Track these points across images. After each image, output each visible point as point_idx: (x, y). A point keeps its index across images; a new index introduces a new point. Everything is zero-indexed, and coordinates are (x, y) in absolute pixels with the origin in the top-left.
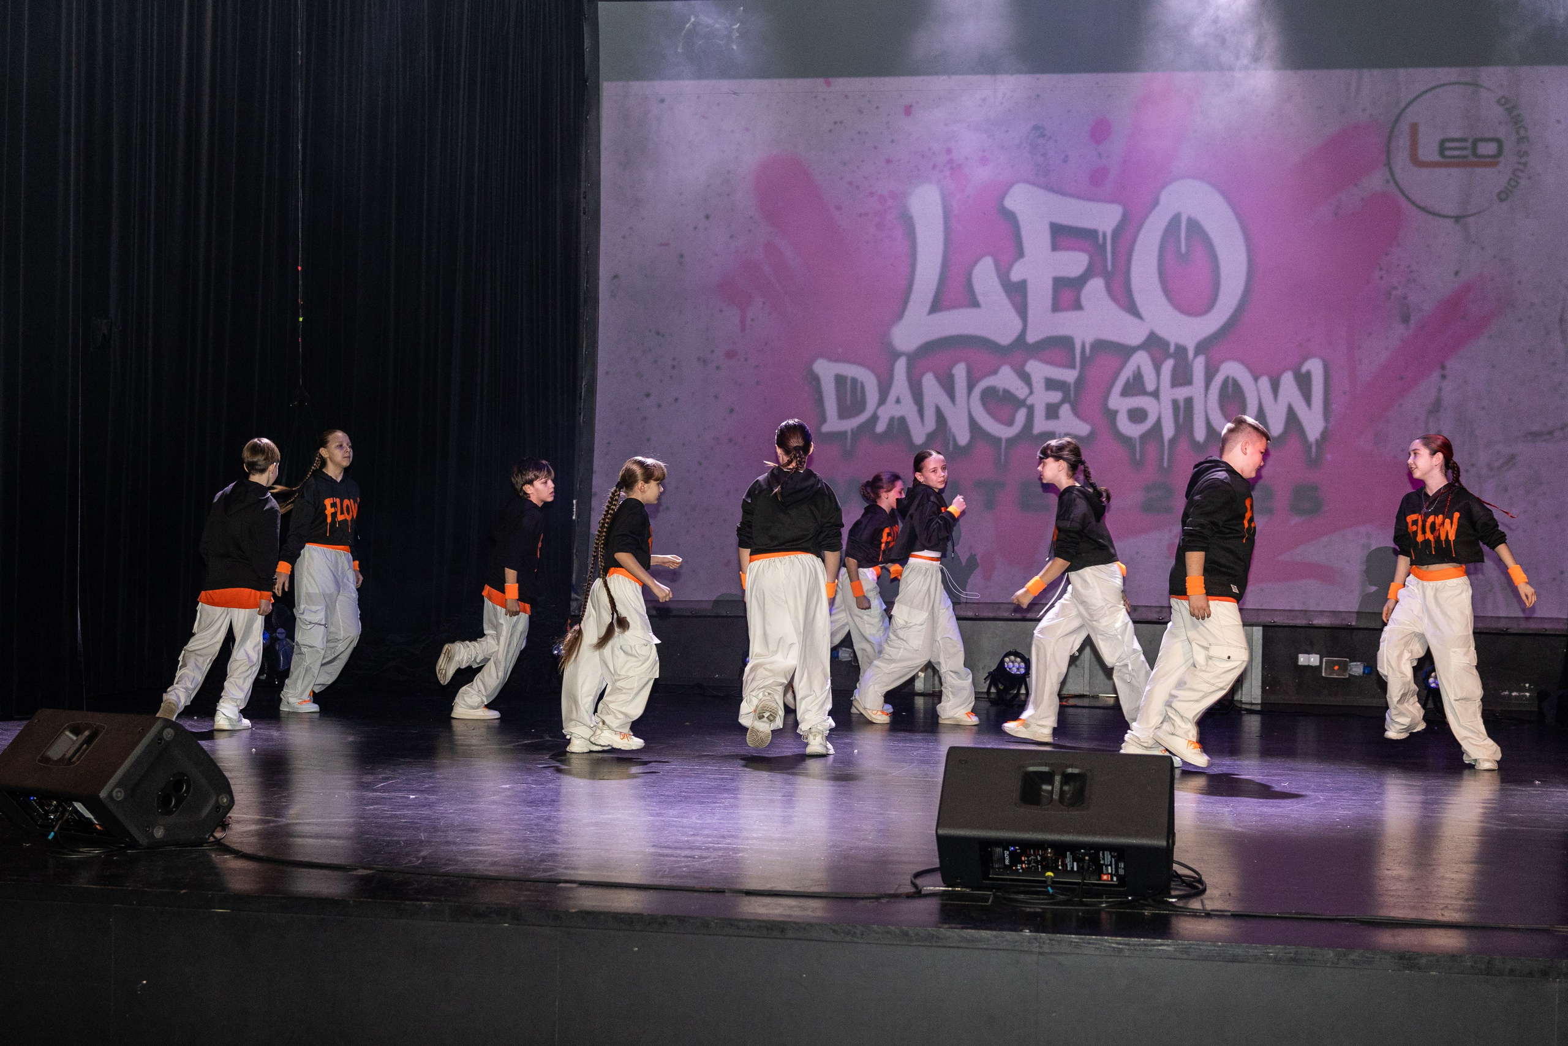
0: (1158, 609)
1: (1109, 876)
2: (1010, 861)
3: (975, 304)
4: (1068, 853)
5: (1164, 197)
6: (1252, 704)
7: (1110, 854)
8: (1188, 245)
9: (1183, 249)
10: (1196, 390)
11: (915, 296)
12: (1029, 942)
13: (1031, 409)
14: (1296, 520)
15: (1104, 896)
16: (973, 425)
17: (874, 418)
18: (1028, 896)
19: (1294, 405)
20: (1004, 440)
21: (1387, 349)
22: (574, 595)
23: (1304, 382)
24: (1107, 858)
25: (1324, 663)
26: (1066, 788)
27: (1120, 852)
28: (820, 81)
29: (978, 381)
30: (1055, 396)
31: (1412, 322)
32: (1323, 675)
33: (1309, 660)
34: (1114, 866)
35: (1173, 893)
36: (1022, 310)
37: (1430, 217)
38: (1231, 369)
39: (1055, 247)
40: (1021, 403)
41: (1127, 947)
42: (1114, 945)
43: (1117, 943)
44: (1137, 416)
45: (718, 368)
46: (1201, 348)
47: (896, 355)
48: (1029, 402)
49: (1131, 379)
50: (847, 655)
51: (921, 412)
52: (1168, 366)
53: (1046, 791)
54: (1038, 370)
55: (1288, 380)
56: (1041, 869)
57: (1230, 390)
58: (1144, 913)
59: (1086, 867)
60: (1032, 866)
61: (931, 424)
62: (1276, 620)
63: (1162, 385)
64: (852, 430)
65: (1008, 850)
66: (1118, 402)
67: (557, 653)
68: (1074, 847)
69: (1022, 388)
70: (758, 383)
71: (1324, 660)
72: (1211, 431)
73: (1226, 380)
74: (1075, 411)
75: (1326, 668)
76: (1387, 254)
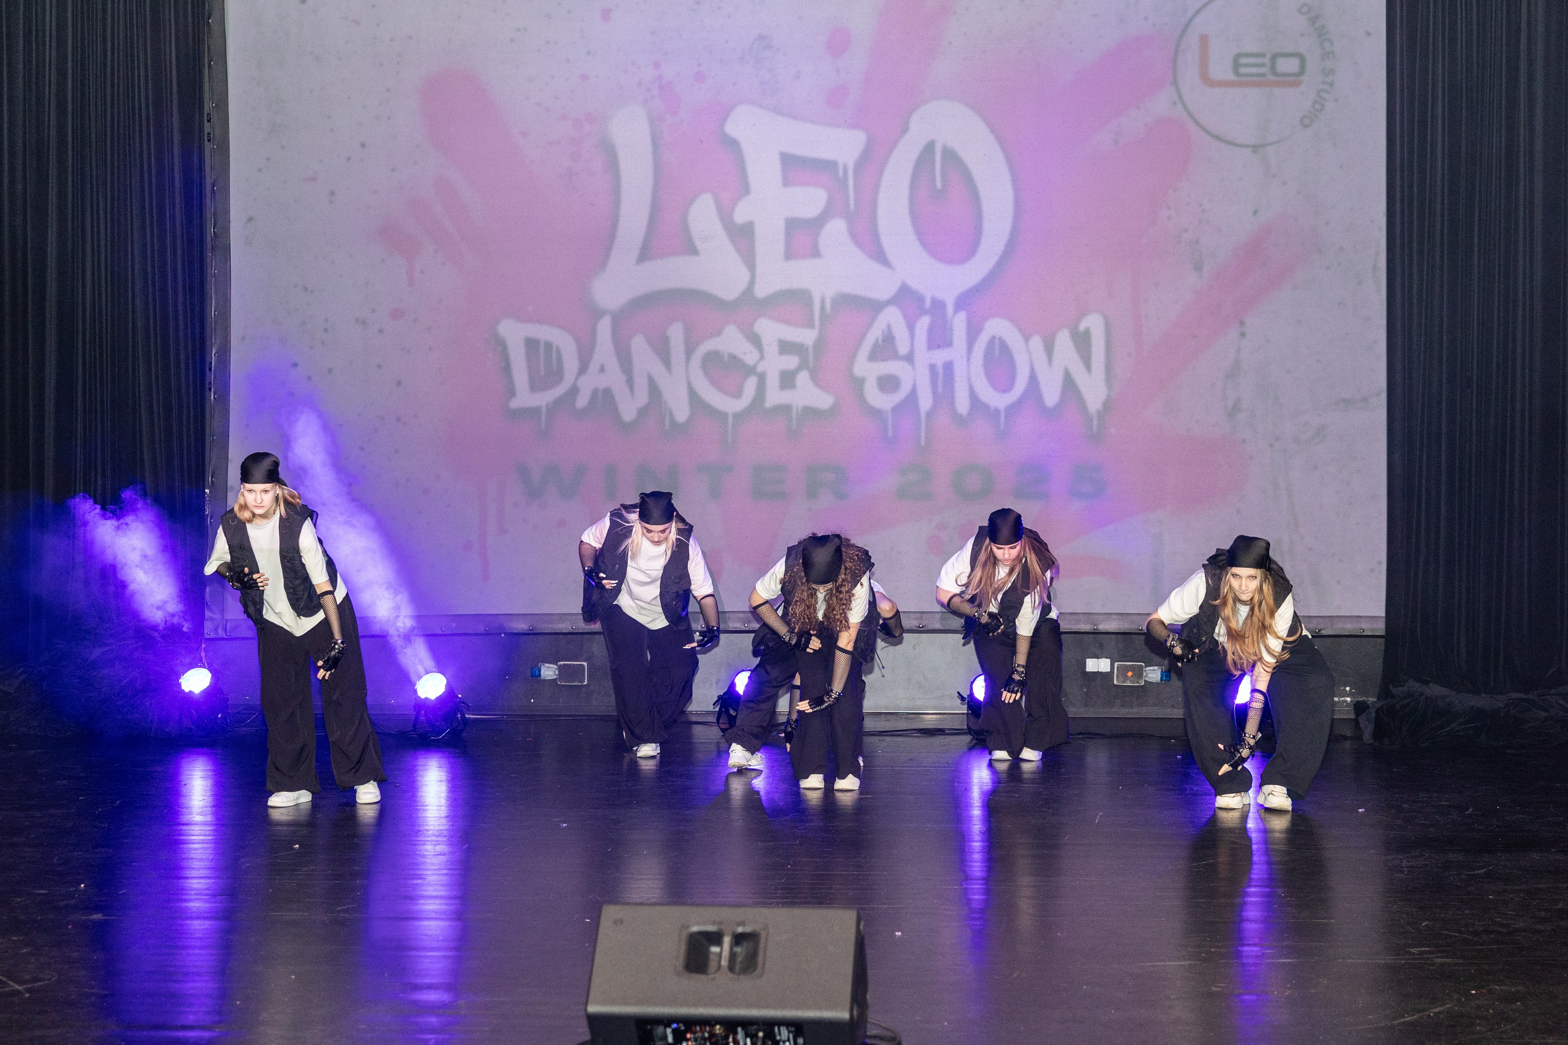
0: (918, 615)
3: (693, 251)
4: (739, 1029)
5: (915, 123)
7: (789, 1032)
8: (945, 181)
9: (939, 184)
10: (956, 352)
11: (619, 242)
13: (762, 378)
14: (1077, 505)
16: (694, 397)
17: (574, 391)
19: (1072, 370)
20: (730, 417)
21: (1177, 302)
22: (207, 613)
23: (1082, 342)
24: (784, 1035)
25: (1116, 669)
26: (737, 952)
27: (798, 1026)
29: (698, 344)
30: (791, 362)
31: (1206, 271)
32: (1115, 682)
33: (1098, 666)
36: (750, 261)
37: (1224, 145)
38: (997, 327)
39: (787, 182)
40: (751, 370)
44: (888, 383)
45: (381, 331)
46: (963, 301)
47: (596, 314)
48: (759, 369)
49: (880, 340)
50: (551, 673)
51: (630, 383)
52: (924, 323)
54: (770, 330)
55: (1063, 340)
57: (997, 352)
61: (642, 397)
63: (916, 347)
64: (547, 405)
65: (671, 1026)
66: (866, 369)
69: (751, 352)
70: (430, 349)
71: (1116, 666)
72: (975, 401)
73: (992, 340)
74: (816, 380)
75: (1118, 675)
76: (1175, 190)
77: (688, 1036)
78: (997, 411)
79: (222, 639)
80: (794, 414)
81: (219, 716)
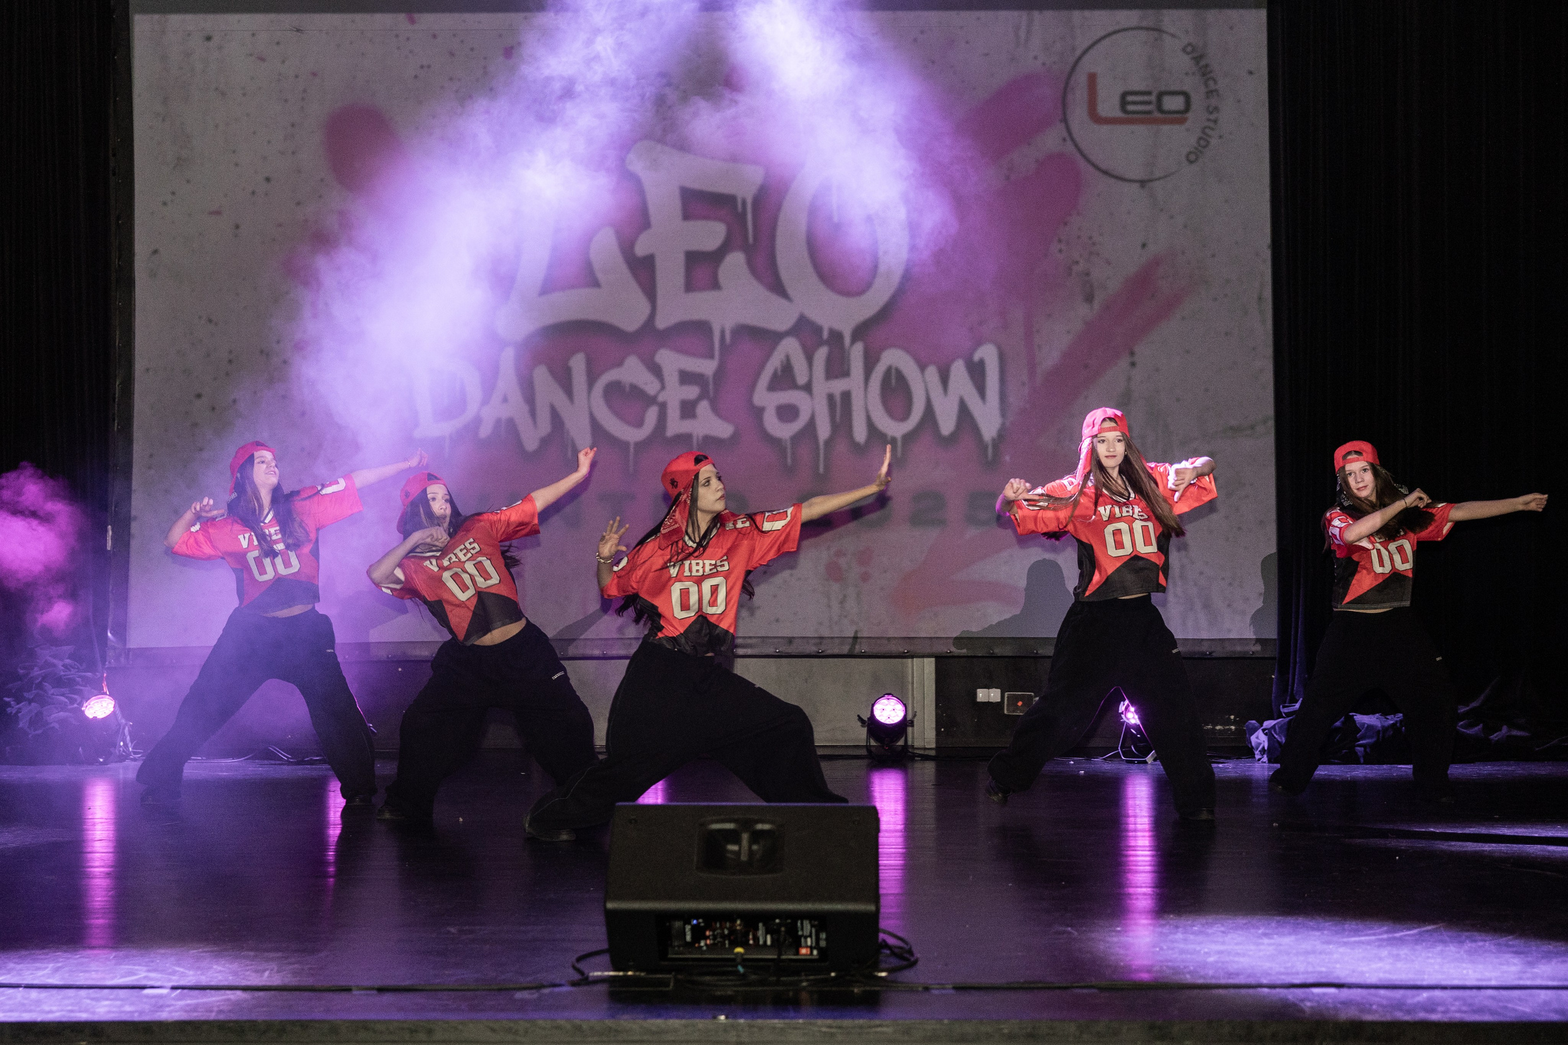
0: (816, 640)
1: (809, 950)
2: (693, 937)
3: (593, 282)
4: (761, 925)
6: (925, 749)
7: (810, 923)
8: (840, 213)
9: (836, 218)
10: (854, 382)
12: (725, 1031)
13: (663, 407)
14: (972, 532)
15: (803, 974)
16: (596, 429)
17: (477, 421)
18: (716, 978)
19: (967, 399)
20: (632, 444)
21: (1068, 332)
23: (977, 372)
24: (807, 927)
25: (1006, 699)
26: (755, 847)
27: (821, 921)
28: (402, 17)
29: (599, 375)
30: (691, 392)
31: (1096, 305)
32: (1006, 712)
33: (990, 696)
34: (814, 937)
35: (883, 965)
36: (650, 291)
37: (1113, 180)
38: (894, 358)
39: (687, 216)
40: (652, 400)
41: (839, 1031)
42: (824, 1029)
43: (830, 1027)
44: (787, 413)
45: (285, 362)
46: (861, 331)
47: (502, 344)
48: (660, 399)
49: (779, 370)
51: (533, 413)
52: (822, 354)
53: (732, 852)
54: (670, 360)
55: (959, 370)
56: (730, 944)
57: (893, 381)
58: (853, 991)
59: (782, 939)
60: (719, 942)
61: (545, 426)
62: (952, 650)
63: (814, 377)
64: (449, 435)
65: (689, 923)
66: (764, 397)
68: (767, 917)
69: (652, 383)
71: (1006, 696)
72: (872, 429)
73: (889, 370)
74: (715, 409)
75: (1008, 705)
76: (1066, 224)
77: (708, 933)
79: (124, 668)
80: (695, 442)
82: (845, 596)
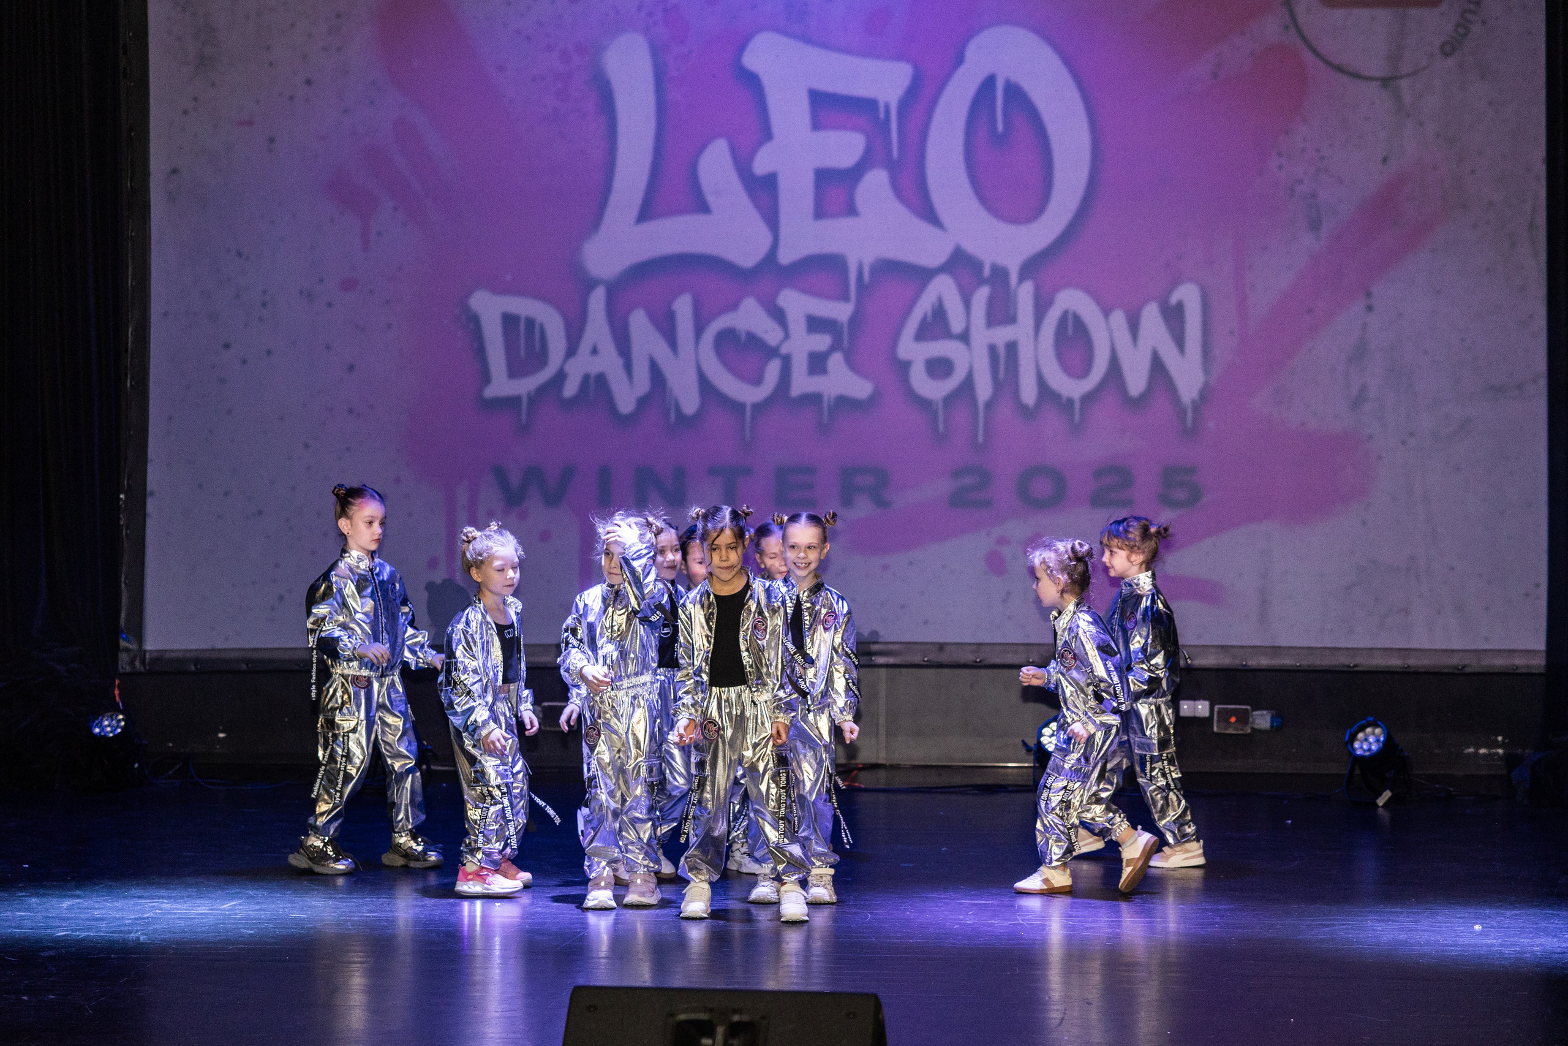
0: (974, 647)
3: (702, 206)
5: (971, 53)
8: (1006, 121)
9: (1000, 127)
10: (1021, 330)
11: (614, 198)
13: (787, 361)
16: (705, 386)
17: (560, 377)
19: (1161, 351)
20: (748, 409)
21: (1290, 269)
22: (123, 644)
23: (1174, 316)
25: (1216, 714)
29: (710, 321)
30: (822, 342)
31: (1325, 231)
32: (1215, 729)
33: (1195, 708)
36: (772, 219)
37: (1348, 79)
38: (1071, 300)
39: (817, 125)
40: (772, 352)
44: (939, 368)
45: (329, 305)
46: (1029, 269)
47: (588, 284)
48: (784, 350)
49: (930, 315)
51: (628, 367)
52: (982, 295)
54: (795, 303)
55: (1151, 316)
57: (1070, 330)
61: (642, 383)
63: (973, 324)
64: (529, 394)
66: (910, 349)
67: (100, 733)
69: (773, 331)
70: (389, 326)
71: (1216, 710)
72: (1044, 389)
73: (1065, 314)
74: (852, 364)
75: (1218, 721)
76: (1287, 133)
78: (1070, 401)
79: (140, 674)
80: (825, 405)
81: (136, 765)
82: (1009, 593)
